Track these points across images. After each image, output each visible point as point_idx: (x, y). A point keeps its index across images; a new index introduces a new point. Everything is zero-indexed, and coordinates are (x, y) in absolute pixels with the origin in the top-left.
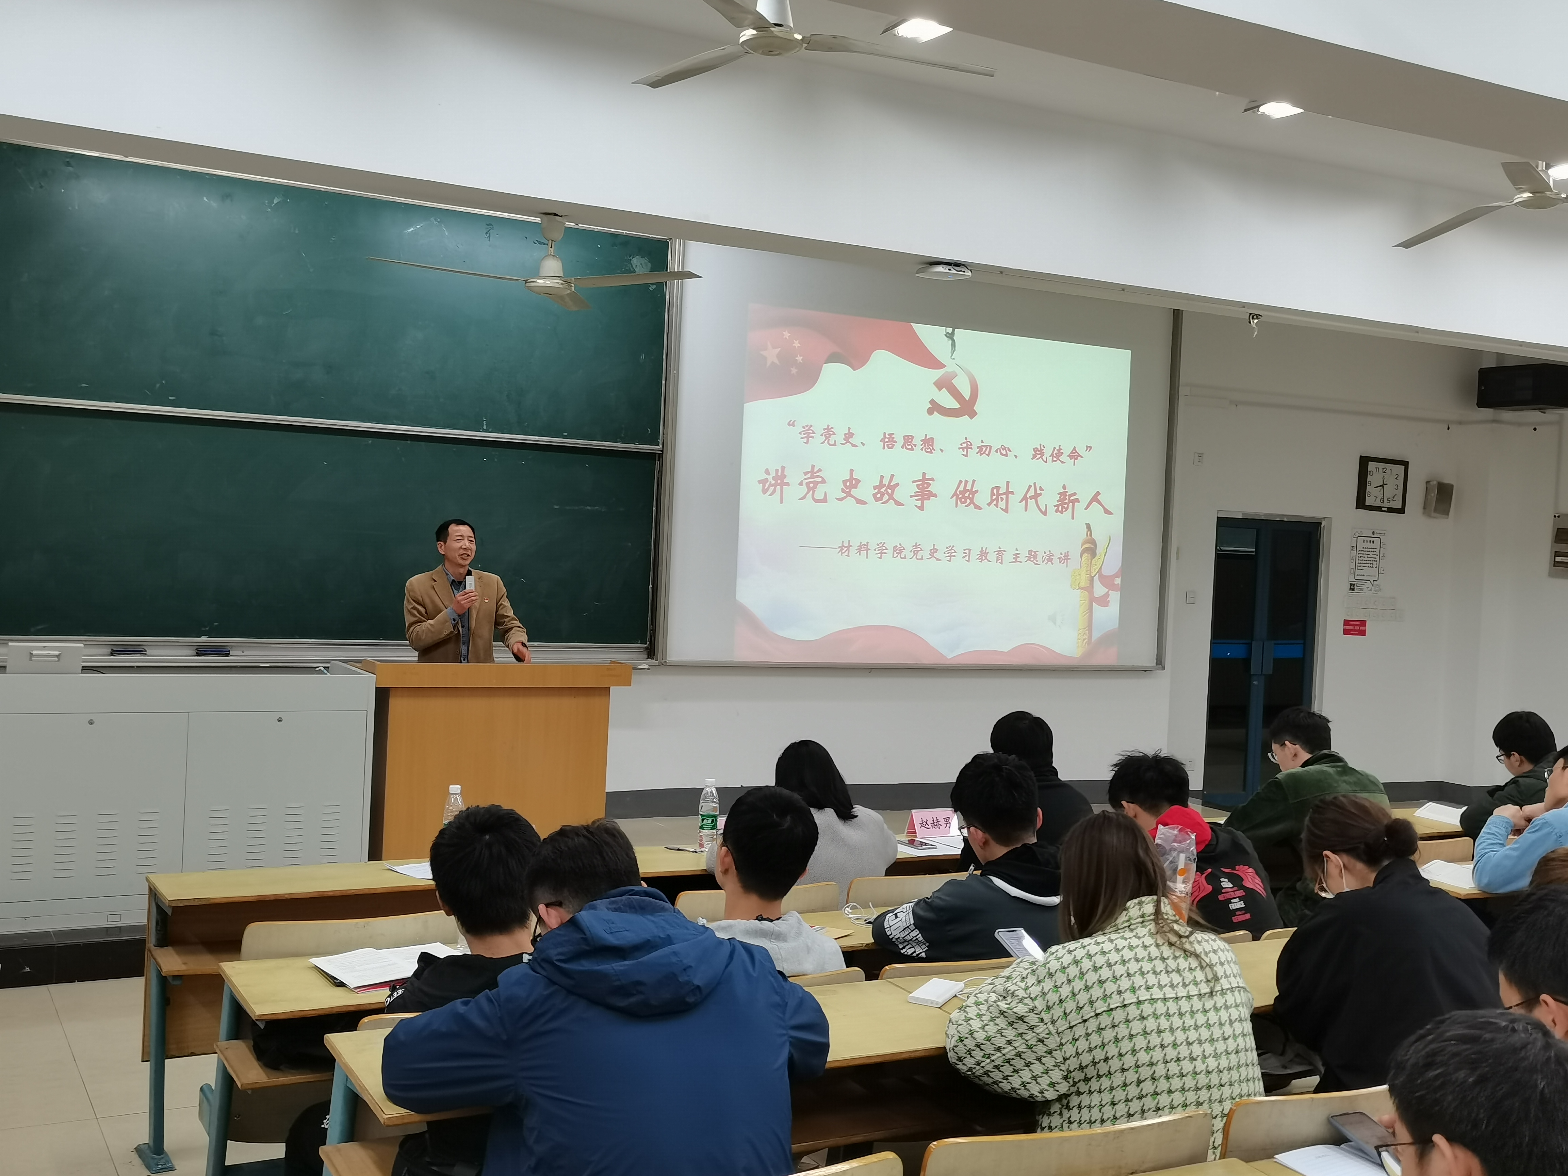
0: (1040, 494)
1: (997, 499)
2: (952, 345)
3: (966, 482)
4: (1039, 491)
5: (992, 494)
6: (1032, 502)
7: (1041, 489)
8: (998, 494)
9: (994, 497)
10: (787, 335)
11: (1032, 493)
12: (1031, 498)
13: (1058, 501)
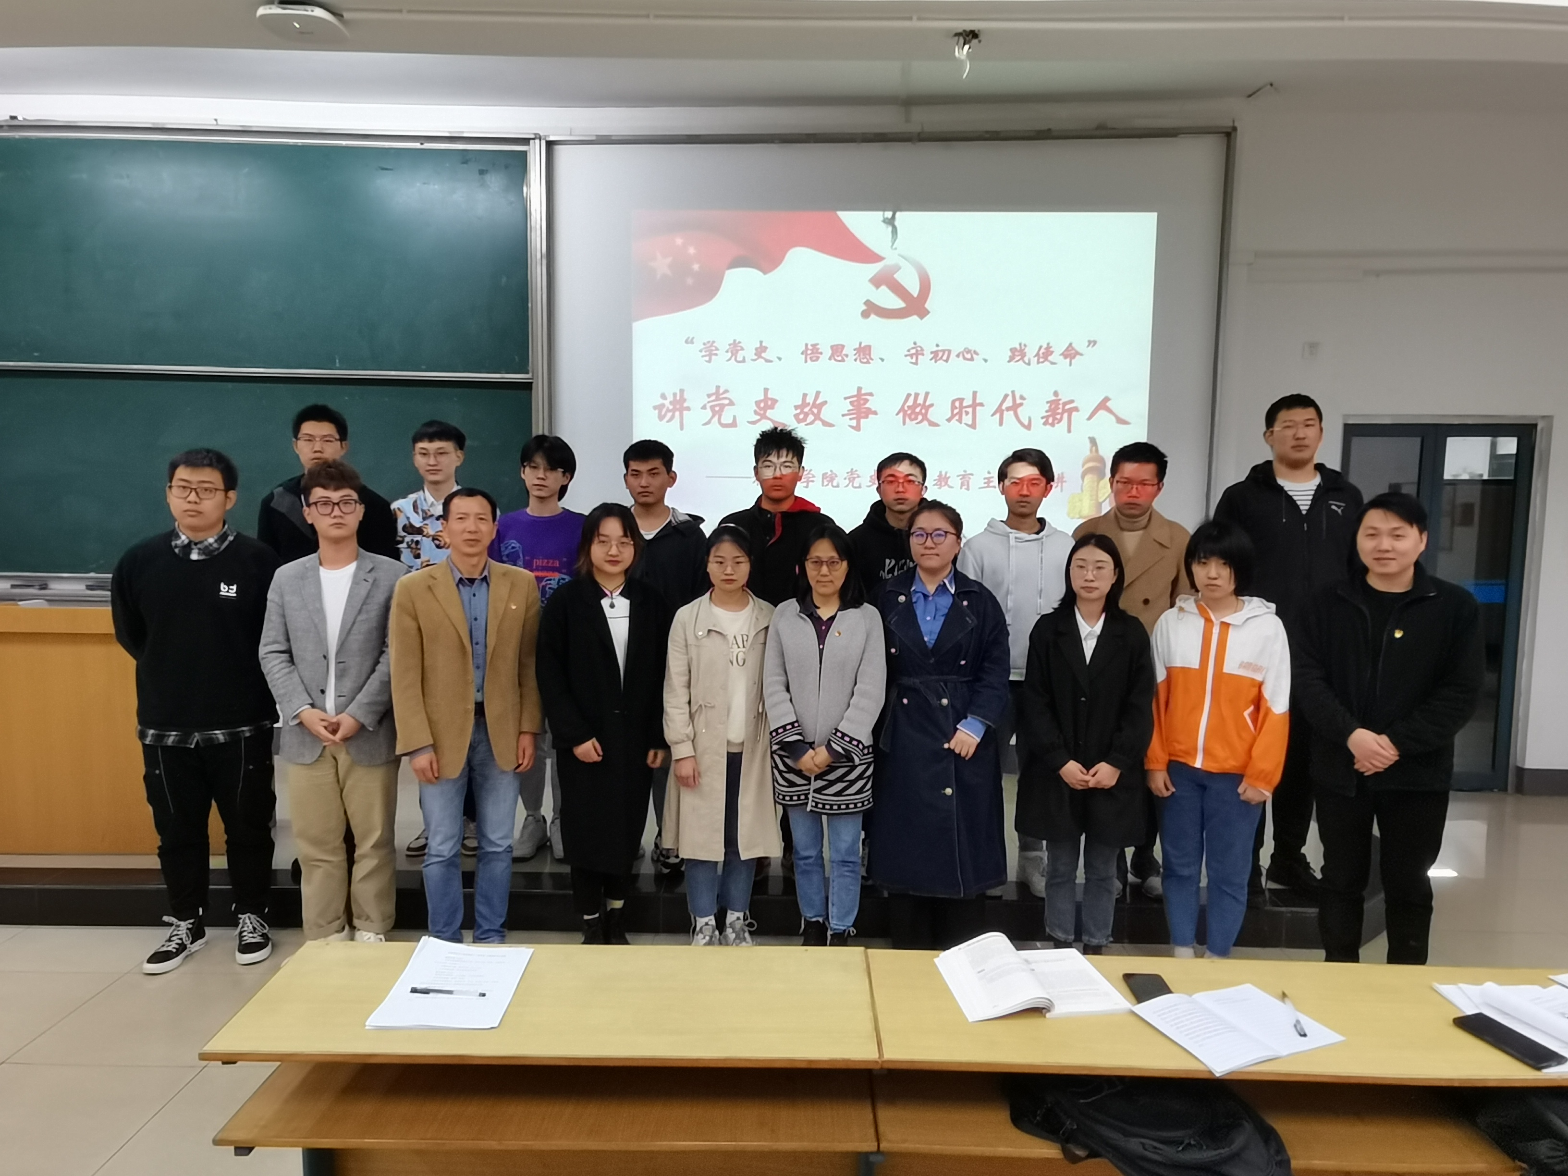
0: (1021, 404)
1: (960, 414)
2: (892, 232)
3: (917, 395)
4: (1018, 401)
5: (953, 407)
6: (1009, 416)
7: (1022, 398)
8: (961, 407)
9: (956, 411)
10: (679, 241)
11: (1009, 403)
12: (1008, 409)
13: (1047, 411)
